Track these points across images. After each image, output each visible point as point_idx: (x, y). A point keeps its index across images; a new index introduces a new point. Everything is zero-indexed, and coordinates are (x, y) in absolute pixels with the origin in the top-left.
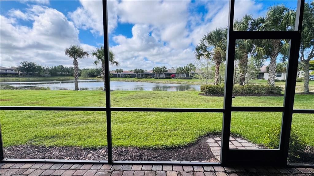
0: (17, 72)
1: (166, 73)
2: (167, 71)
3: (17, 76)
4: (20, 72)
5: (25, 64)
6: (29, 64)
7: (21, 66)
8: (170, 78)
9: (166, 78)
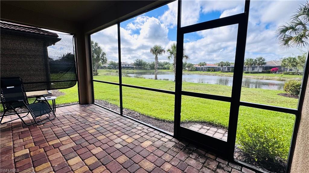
0: (133, 66)
1: (263, 66)
2: (265, 64)
3: (133, 69)
4: (135, 66)
5: (137, 61)
6: (139, 60)
7: (136, 62)
8: (269, 72)
9: (263, 72)
